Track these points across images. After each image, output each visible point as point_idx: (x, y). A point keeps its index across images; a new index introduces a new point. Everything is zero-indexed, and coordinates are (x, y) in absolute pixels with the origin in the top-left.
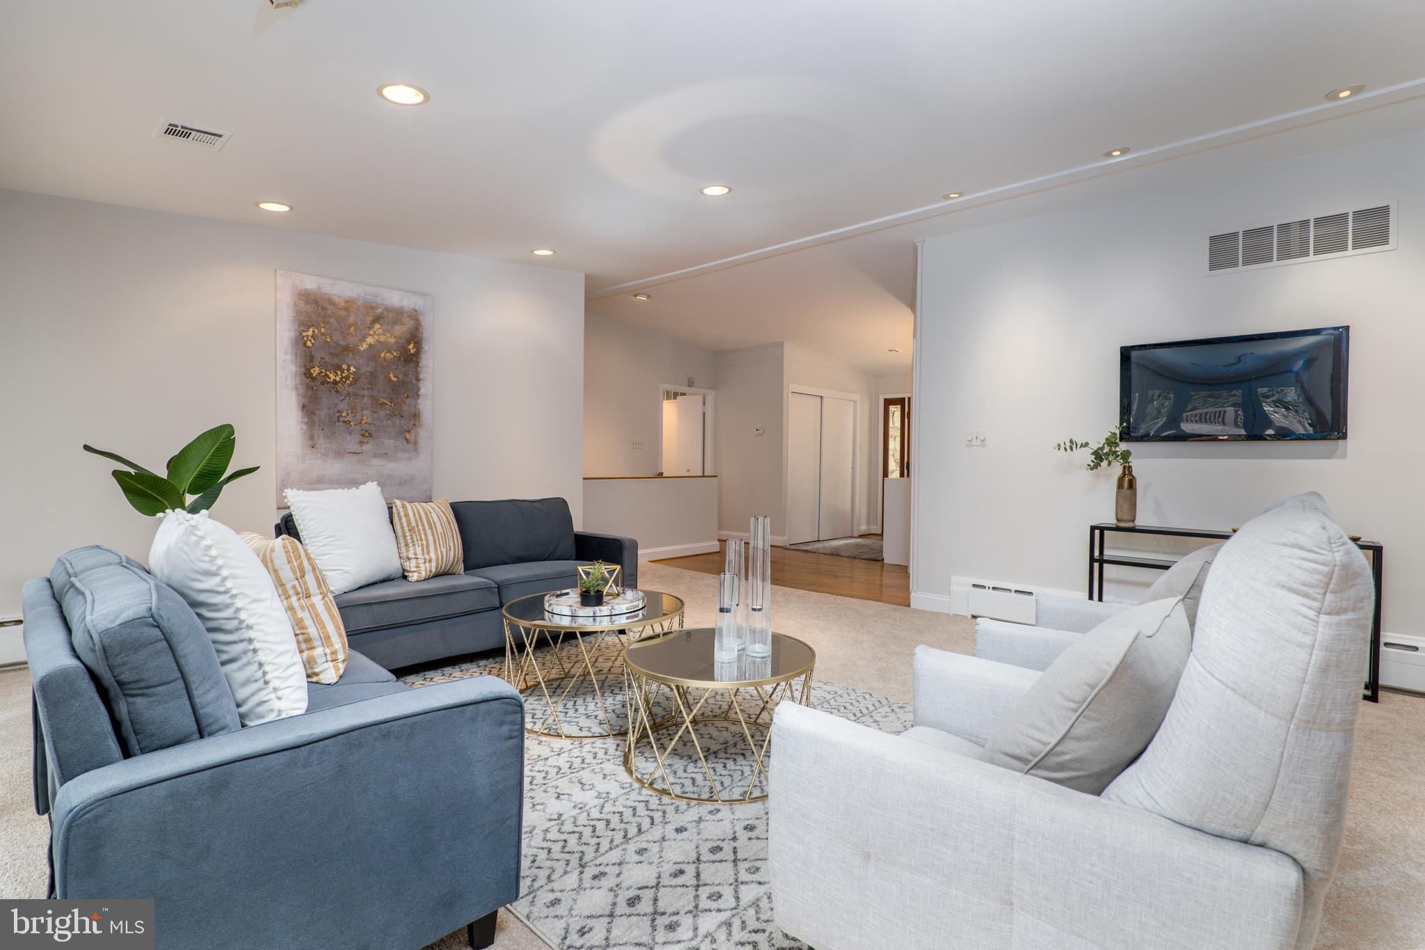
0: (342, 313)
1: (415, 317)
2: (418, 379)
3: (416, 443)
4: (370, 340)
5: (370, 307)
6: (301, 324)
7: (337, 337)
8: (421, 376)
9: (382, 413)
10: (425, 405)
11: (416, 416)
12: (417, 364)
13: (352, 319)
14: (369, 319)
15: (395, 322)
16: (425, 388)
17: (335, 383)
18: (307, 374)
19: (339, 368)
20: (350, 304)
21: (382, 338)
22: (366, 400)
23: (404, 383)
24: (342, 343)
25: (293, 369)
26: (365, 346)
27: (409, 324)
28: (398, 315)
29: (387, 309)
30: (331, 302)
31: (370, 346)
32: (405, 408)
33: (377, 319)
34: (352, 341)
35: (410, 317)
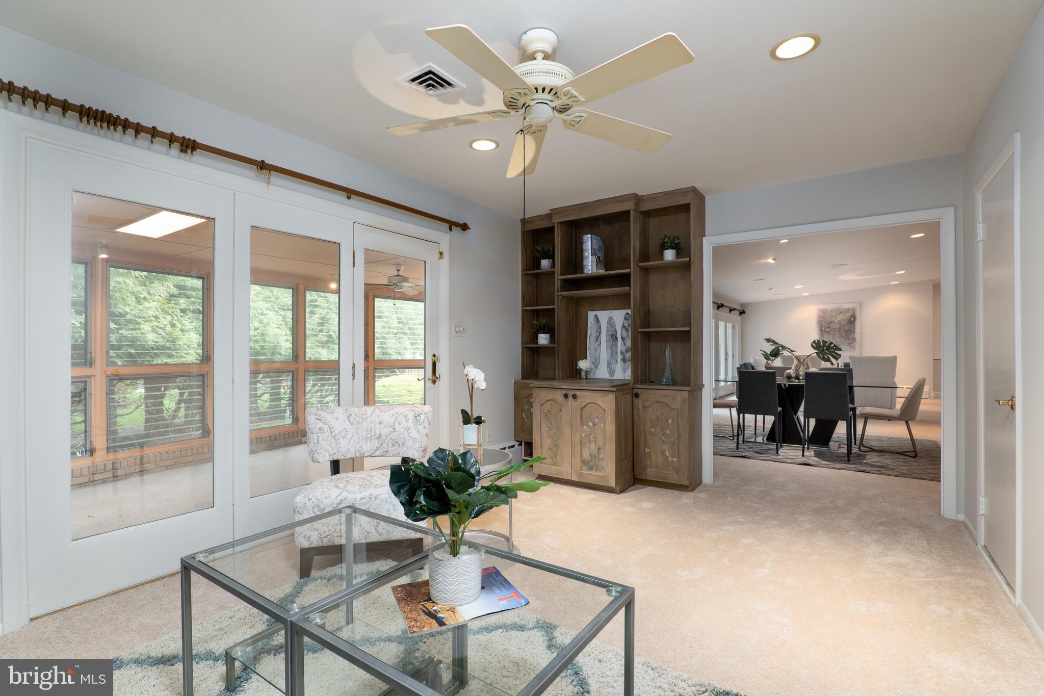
0: (830, 313)
1: (854, 310)
2: (855, 328)
3: (854, 347)
4: (838, 319)
5: (838, 310)
6: (819, 317)
7: (829, 319)
8: (856, 327)
9: (843, 339)
10: (857, 335)
11: (854, 339)
12: (854, 324)
13: (833, 314)
14: (839, 313)
15: (847, 313)
16: (857, 330)
17: (828, 331)
18: (821, 330)
19: (829, 327)
20: (832, 310)
21: (842, 318)
22: (838, 335)
23: (850, 329)
24: (830, 321)
25: (817, 329)
26: (837, 321)
27: (851, 312)
28: (848, 310)
29: (844, 310)
30: (827, 311)
31: (839, 321)
32: (850, 337)
33: (841, 313)
34: (833, 320)
35: (852, 310)
